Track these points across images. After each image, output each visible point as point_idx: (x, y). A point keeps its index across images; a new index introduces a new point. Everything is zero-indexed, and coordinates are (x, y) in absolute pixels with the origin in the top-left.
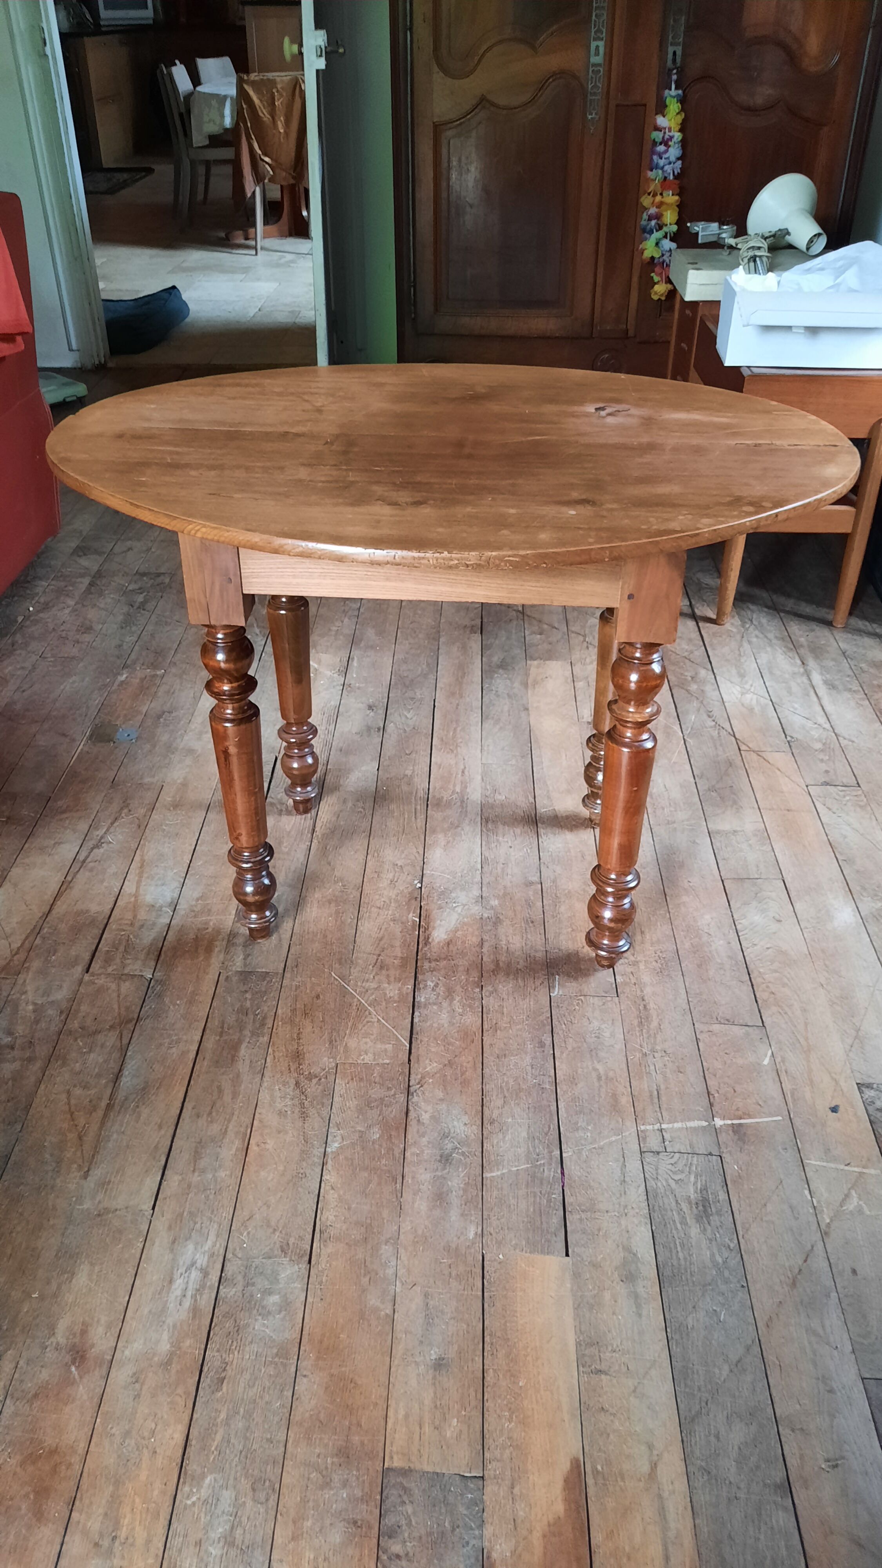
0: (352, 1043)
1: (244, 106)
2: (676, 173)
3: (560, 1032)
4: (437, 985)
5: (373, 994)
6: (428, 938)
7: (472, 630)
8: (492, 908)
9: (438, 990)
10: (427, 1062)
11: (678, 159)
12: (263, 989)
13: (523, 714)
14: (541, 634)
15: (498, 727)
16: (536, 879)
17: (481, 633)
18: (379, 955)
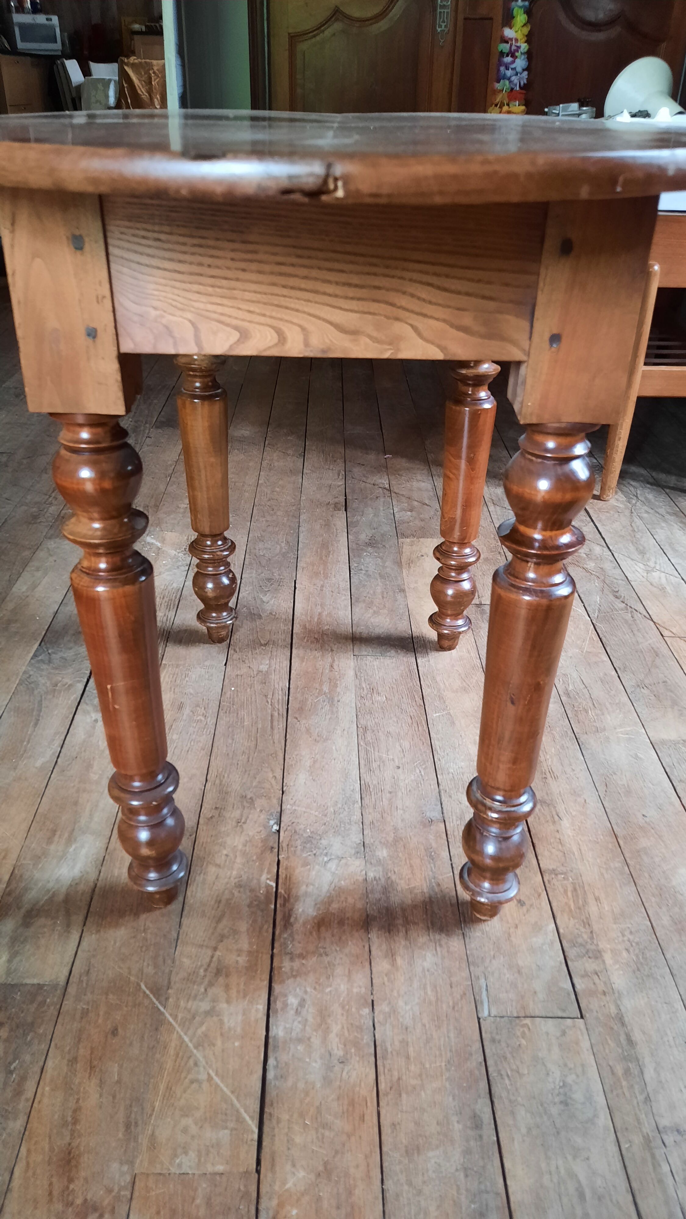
0: (163, 1134)
1: (125, 85)
2: (522, 84)
3: (504, 1094)
4: (302, 1003)
5: (202, 1023)
6: (290, 916)
7: (336, 507)
8: (379, 862)
9: (304, 1012)
10: (288, 1167)
11: (524, 70)
12: (29, 1019)
13: (399, 596)
14: (411, 511)
15: (371, 611)
16: (436, 814)
17: (346, 510)
18: (215, 949)
